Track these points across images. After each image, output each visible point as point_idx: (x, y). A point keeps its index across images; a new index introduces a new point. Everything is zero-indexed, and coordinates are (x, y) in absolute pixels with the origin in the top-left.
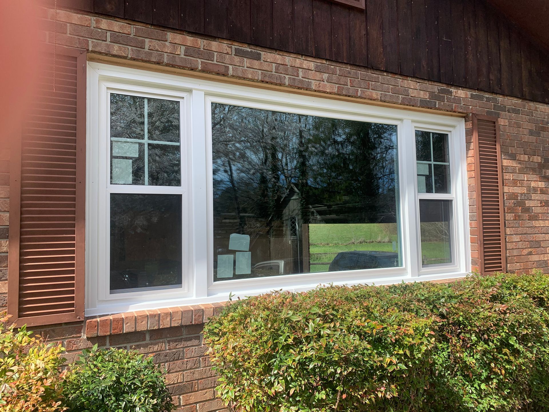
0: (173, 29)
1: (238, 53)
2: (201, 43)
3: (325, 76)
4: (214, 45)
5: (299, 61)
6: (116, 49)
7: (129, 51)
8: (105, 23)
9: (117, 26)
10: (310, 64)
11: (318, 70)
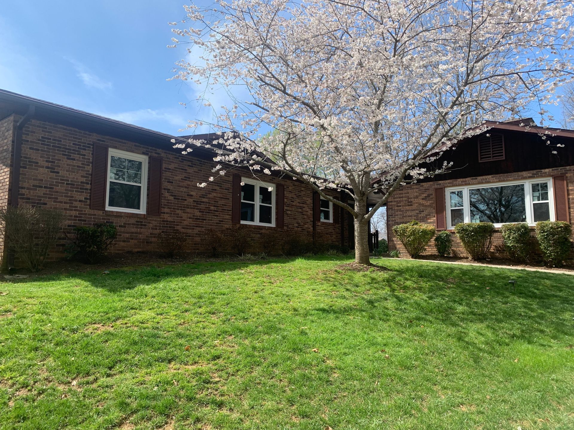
0: (459, 179)
1: (472, 179)
2: (464, 179)
3: (494, 178)
4: (467, 179)
5: (487, 177)
6: (449, 185)
7: (451, 185)
8: (447, 181)
9: (449, 181)
10: (490, 176)
11: (492, 177)
